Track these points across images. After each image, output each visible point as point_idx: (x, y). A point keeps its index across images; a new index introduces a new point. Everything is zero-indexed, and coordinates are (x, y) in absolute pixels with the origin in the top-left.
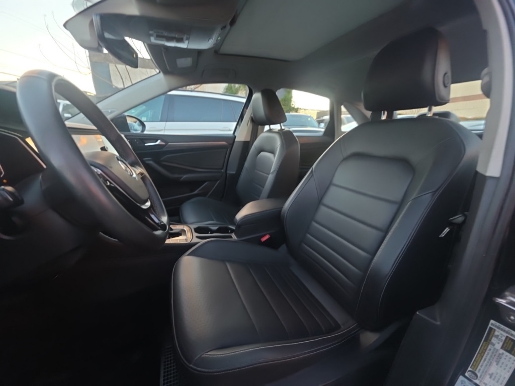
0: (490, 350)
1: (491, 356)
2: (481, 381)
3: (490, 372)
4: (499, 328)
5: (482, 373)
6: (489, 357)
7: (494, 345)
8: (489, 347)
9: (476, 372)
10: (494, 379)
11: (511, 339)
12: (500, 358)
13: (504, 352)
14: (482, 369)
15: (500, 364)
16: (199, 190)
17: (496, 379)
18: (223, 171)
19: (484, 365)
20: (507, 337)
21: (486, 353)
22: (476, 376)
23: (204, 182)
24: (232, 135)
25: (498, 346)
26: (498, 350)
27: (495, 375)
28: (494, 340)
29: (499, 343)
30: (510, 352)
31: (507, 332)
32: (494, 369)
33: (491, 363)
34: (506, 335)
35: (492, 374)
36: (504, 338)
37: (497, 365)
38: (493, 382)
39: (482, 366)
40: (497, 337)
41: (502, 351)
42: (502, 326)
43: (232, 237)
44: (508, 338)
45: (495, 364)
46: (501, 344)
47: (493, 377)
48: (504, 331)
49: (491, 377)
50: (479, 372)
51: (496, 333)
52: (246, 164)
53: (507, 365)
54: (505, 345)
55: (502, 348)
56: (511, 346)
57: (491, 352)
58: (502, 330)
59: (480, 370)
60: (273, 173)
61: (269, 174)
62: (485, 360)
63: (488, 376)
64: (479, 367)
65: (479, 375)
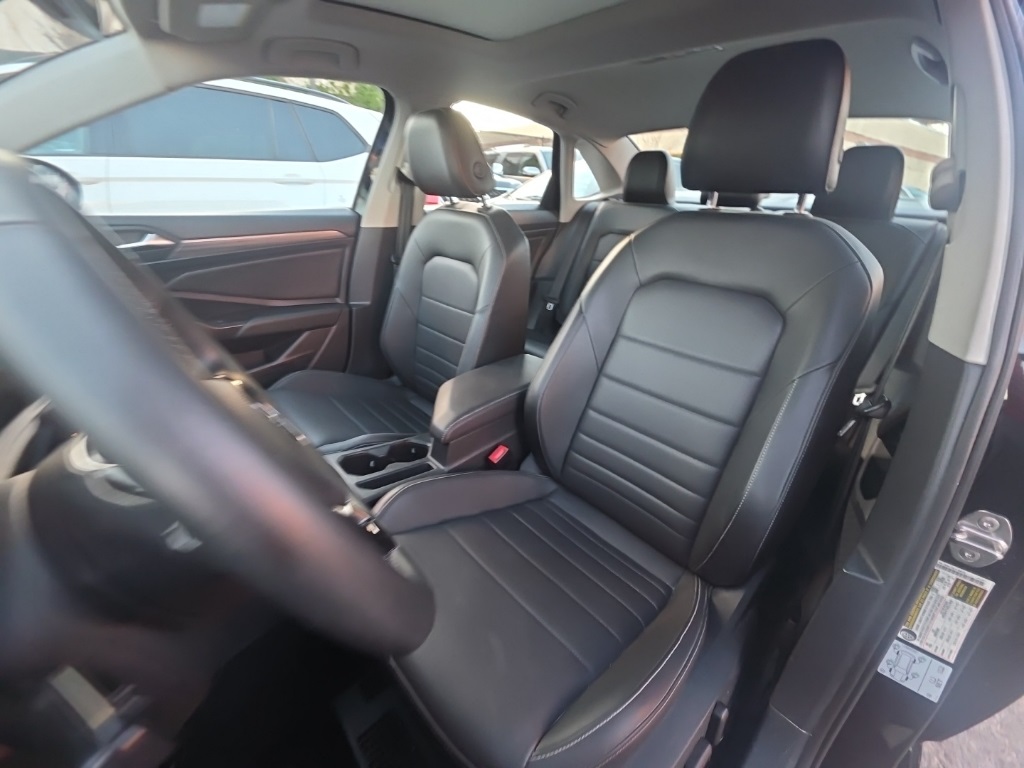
0: (931, 598)
1: (933, 606)
2: (921, 642)
3: (934, 628)
4: (944, 568)
5: (923, 629)
6: (929, 607)
7: (937, 591)
8: (930, 593)
9: (914, 630)
10: (941, 637)
11: (963, 582)
12: (948, 608)
13: (953, 599)
14: (921, 625)
15: (948, 615)
16: (290, 355)
17: (945, 637)
18: (338, 300)
19: (924, 619)
20: (957, 580)
21: (925, 604)
22: (915, 635)
23: (299, 333)
24: (349, 213)
25: (944, 591)
26: (942, 598)
27: (941, 631)
28: (936, 584)
29: (944, 588)
30: (963, 599)
31: (957, 574)
32: (939, 622)
33: (934, 615)
34: (955, 576)
35: (938, 630)
36: (952, 582)
37: (943, 616)
38: (940, 641)
39: (920, 621)
40: (942, 580)
41: (949, 598)
42: (950, 566)
43: (429, 468)
44: (959, 583)
45: (940, 616)
46: (948, 589)
47: (939, 634)
48: (954, 572)
49: (935, 635)
50: (917, 629)
51: (941, 575)
52: (399, 284)
53: (959, 617)
54: (955, 590)
55: (950, 593)
56: (963, 592)
57: (932, 602)
58: (950, 570)
59: (918, 626)
60: (482, 311)
61: (473, 313)
62: (925, 611)
63: (931, 634)
64: (917, 622)
65: (918, 634)
